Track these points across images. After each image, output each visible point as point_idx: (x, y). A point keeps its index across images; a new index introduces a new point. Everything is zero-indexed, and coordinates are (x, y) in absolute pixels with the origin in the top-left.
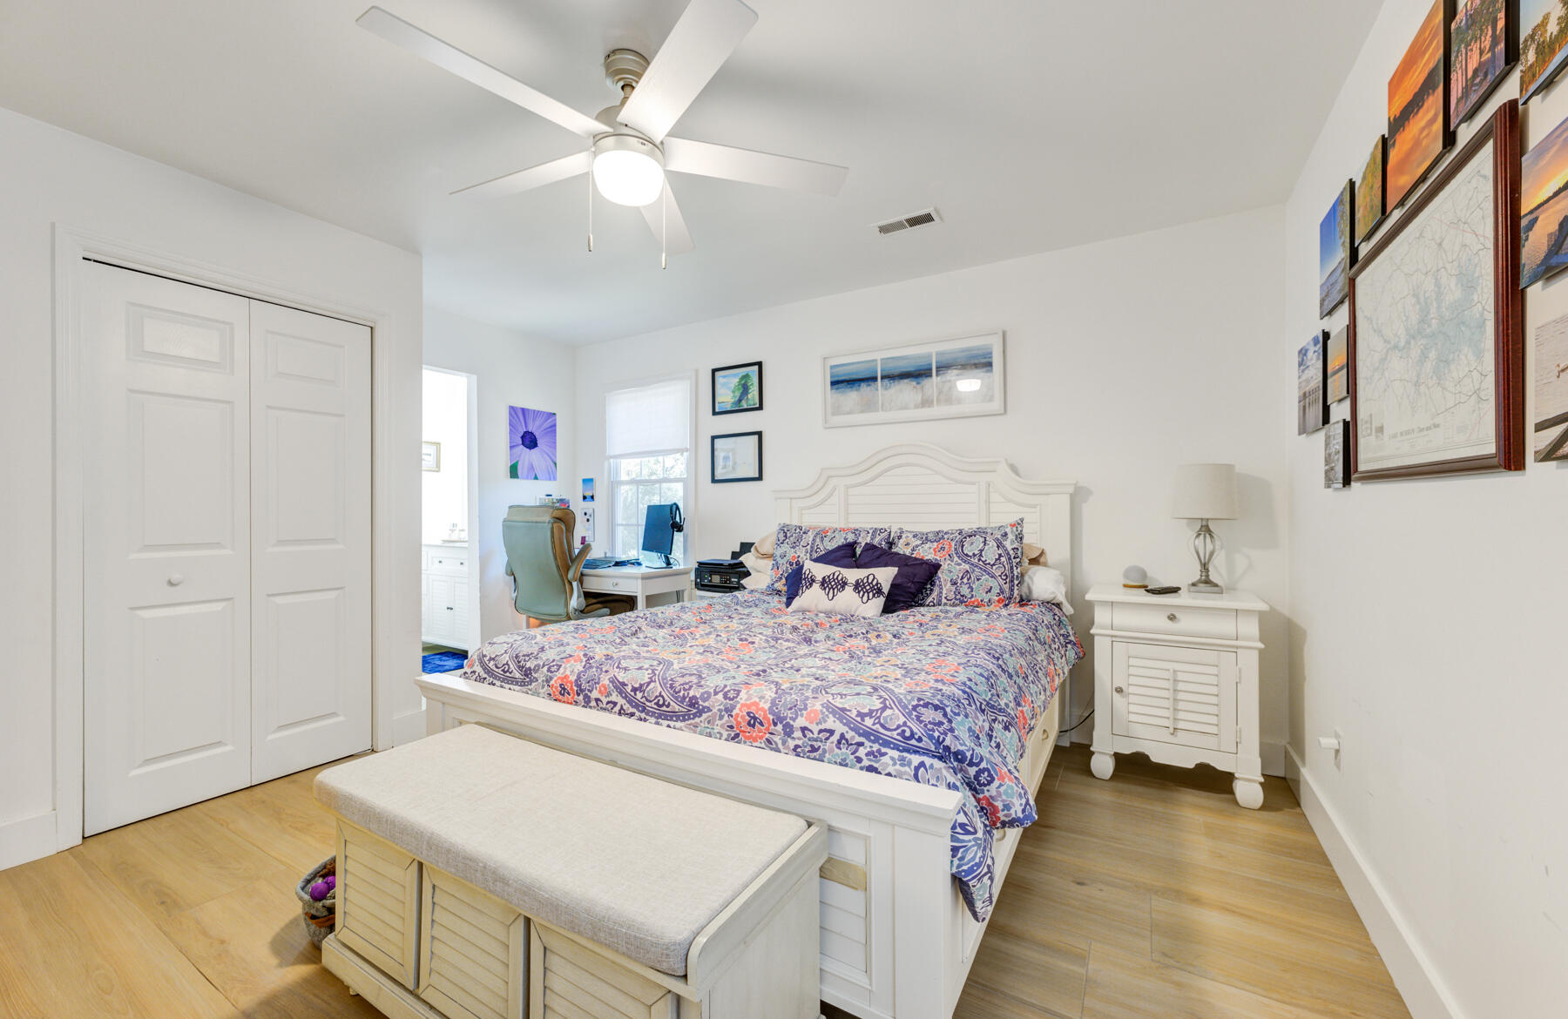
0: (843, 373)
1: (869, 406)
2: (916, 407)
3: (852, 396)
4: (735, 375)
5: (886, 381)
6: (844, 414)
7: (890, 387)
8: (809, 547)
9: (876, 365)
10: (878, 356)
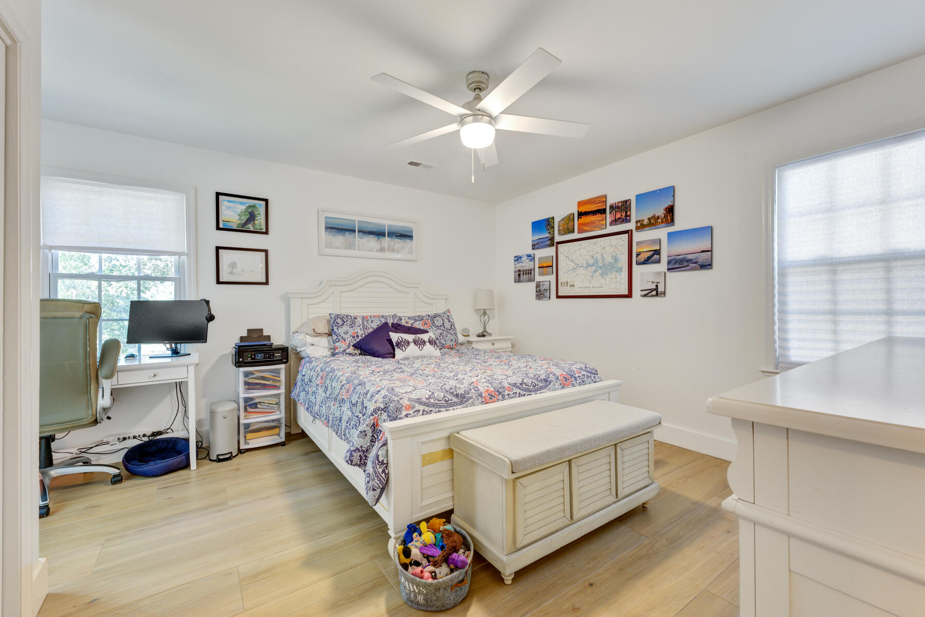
0: (334, 223)
1: (350, 246)
2: (377, 251)
3: (340, 239)
4: (241, 203)
5: (361, 234)
6: (334, 248)
7: (363, 238)
8: (361, 326)
9: (355, 223)
10: (357, 219)
